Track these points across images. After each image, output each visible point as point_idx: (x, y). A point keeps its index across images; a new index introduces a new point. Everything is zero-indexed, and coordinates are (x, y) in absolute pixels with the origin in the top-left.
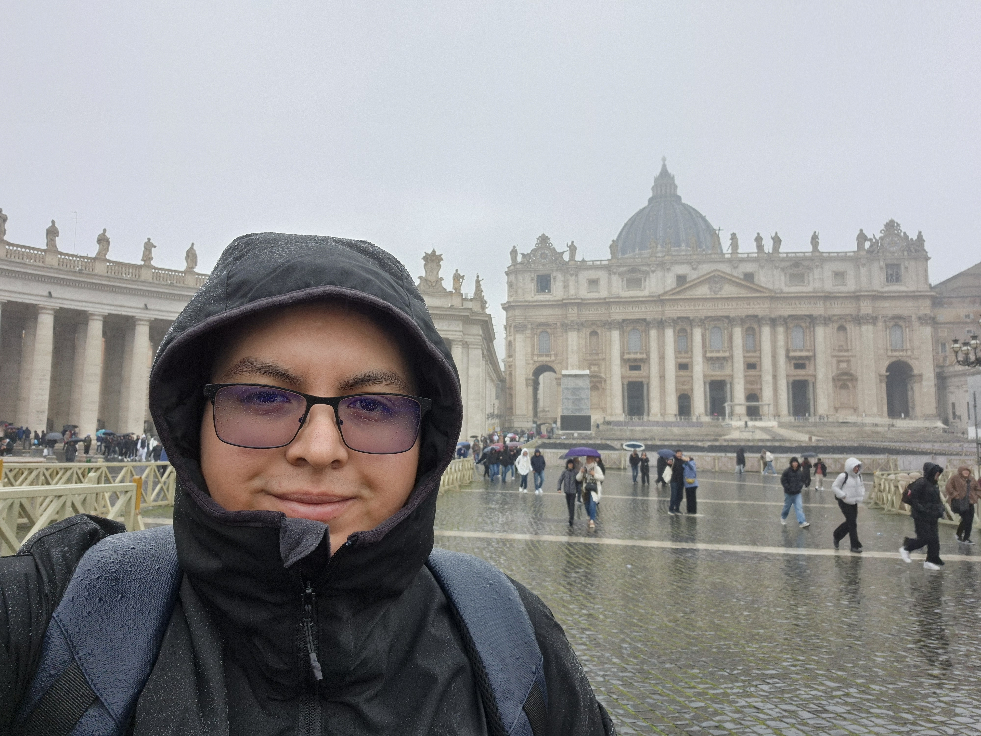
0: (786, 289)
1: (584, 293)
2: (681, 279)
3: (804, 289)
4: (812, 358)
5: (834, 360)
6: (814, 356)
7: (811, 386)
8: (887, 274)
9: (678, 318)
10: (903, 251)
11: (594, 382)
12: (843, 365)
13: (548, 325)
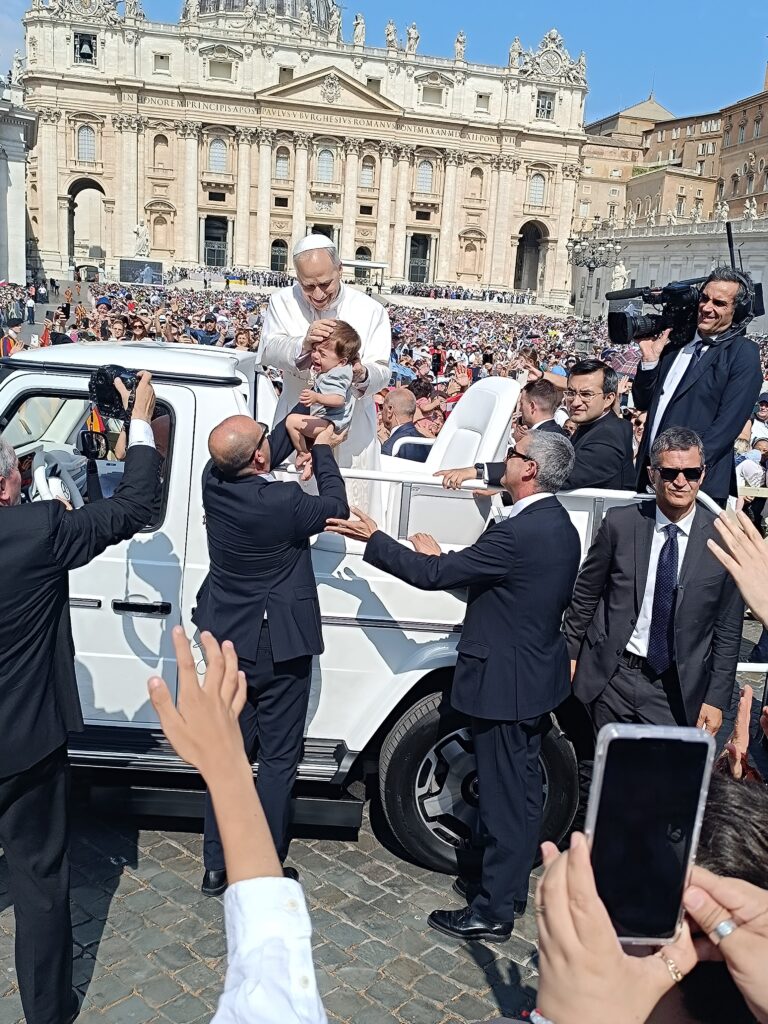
0: (418, 109)
1: (150, 76)
2: (286, 72)
3: (439, 112)
4: (438, 206)
5: (464, 213)
6: (440, 204)
7: (433, 242)
8: (538, 106)
9: (279, 131)
10: (560, 76)
11: (160, 212)
12: (473, 220)
13: (93, 118)
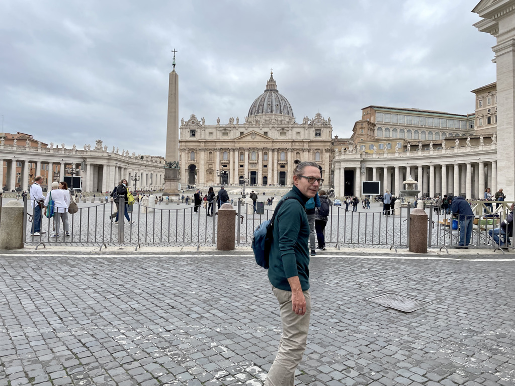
0: (279, 138)
1: (208, 138)
2: (242, 133)
3: (285, 138)
4: (286, 164)
6: (287, 163)
8: (316, 133)
9: (240, 148)
10: (322, 124)
11: (210, 172)
13: (194, 149)
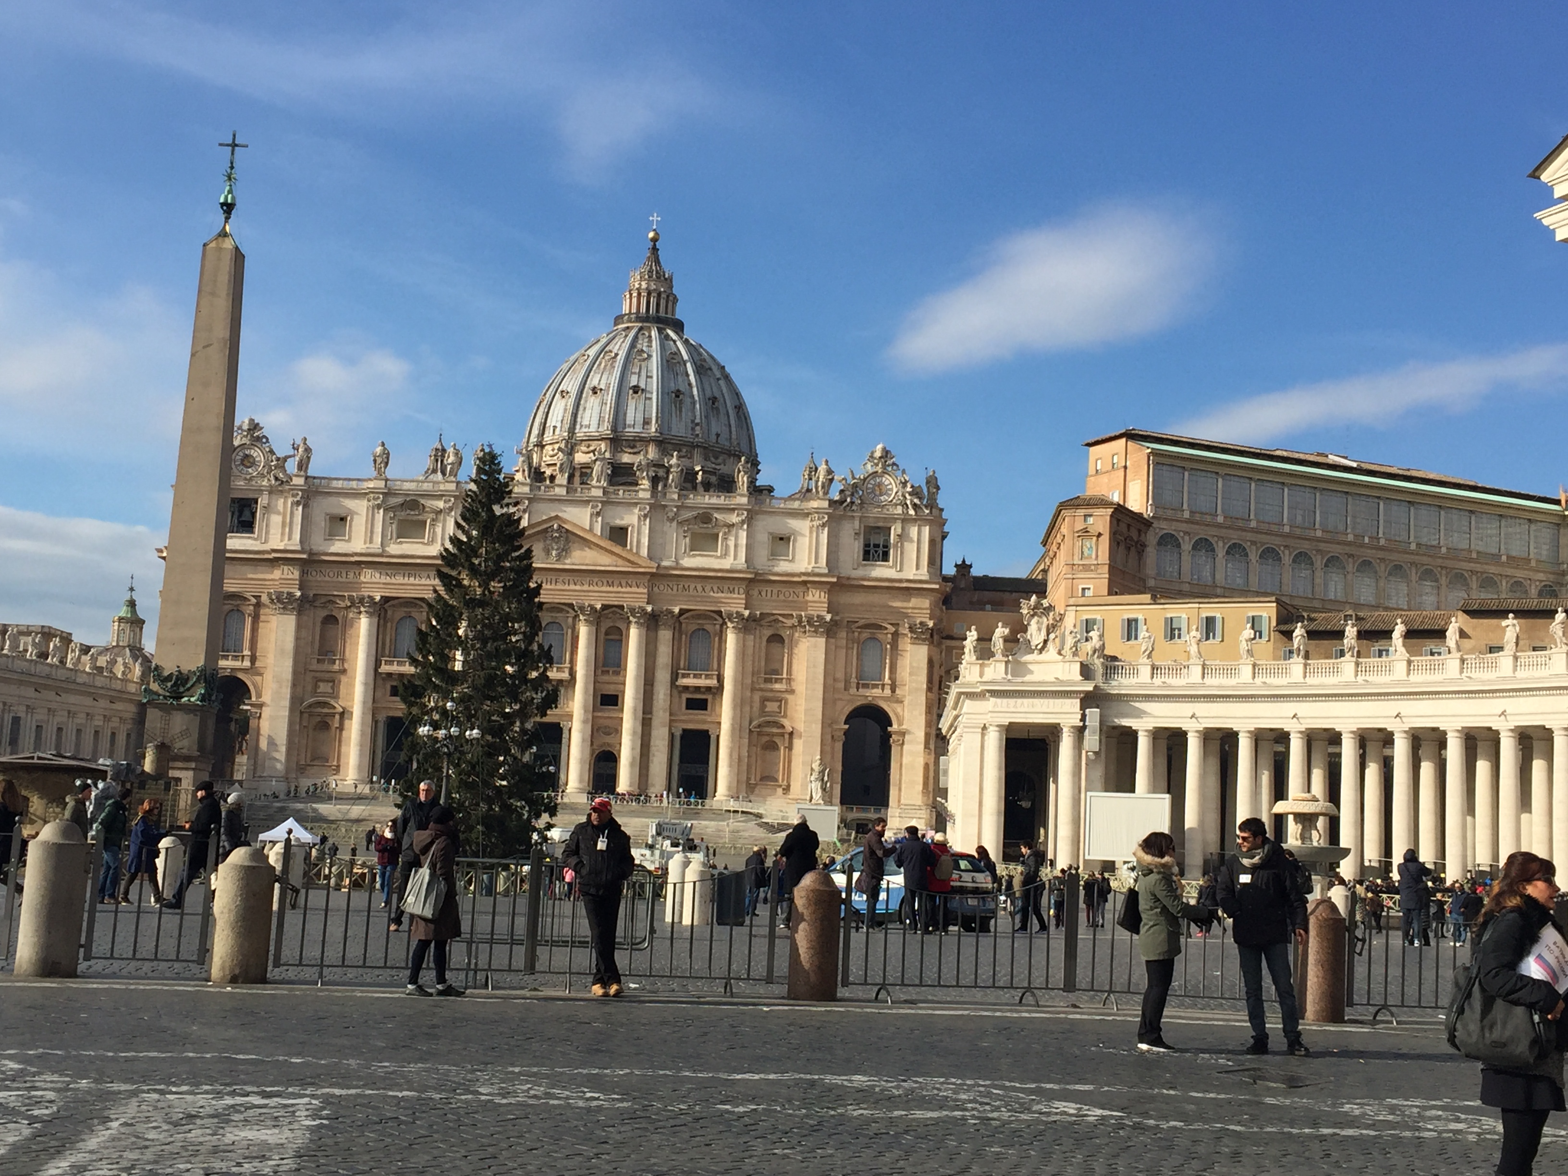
0: (682, 562)
1: (320, 542)
3: (715, 564)
4: (715, 691)
5: (757, 697)
6: (718, 687)
7: (713, 740)
8: (867, 545)
10: (896, 505)
11: (320, 716)
12: (772, 706)
13: (242, 599)
